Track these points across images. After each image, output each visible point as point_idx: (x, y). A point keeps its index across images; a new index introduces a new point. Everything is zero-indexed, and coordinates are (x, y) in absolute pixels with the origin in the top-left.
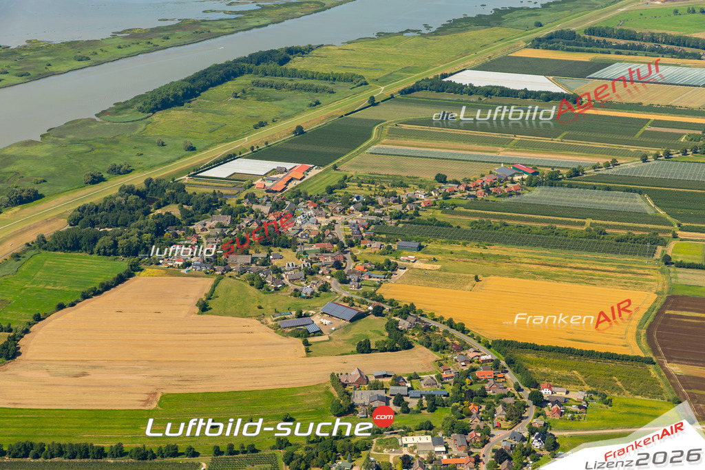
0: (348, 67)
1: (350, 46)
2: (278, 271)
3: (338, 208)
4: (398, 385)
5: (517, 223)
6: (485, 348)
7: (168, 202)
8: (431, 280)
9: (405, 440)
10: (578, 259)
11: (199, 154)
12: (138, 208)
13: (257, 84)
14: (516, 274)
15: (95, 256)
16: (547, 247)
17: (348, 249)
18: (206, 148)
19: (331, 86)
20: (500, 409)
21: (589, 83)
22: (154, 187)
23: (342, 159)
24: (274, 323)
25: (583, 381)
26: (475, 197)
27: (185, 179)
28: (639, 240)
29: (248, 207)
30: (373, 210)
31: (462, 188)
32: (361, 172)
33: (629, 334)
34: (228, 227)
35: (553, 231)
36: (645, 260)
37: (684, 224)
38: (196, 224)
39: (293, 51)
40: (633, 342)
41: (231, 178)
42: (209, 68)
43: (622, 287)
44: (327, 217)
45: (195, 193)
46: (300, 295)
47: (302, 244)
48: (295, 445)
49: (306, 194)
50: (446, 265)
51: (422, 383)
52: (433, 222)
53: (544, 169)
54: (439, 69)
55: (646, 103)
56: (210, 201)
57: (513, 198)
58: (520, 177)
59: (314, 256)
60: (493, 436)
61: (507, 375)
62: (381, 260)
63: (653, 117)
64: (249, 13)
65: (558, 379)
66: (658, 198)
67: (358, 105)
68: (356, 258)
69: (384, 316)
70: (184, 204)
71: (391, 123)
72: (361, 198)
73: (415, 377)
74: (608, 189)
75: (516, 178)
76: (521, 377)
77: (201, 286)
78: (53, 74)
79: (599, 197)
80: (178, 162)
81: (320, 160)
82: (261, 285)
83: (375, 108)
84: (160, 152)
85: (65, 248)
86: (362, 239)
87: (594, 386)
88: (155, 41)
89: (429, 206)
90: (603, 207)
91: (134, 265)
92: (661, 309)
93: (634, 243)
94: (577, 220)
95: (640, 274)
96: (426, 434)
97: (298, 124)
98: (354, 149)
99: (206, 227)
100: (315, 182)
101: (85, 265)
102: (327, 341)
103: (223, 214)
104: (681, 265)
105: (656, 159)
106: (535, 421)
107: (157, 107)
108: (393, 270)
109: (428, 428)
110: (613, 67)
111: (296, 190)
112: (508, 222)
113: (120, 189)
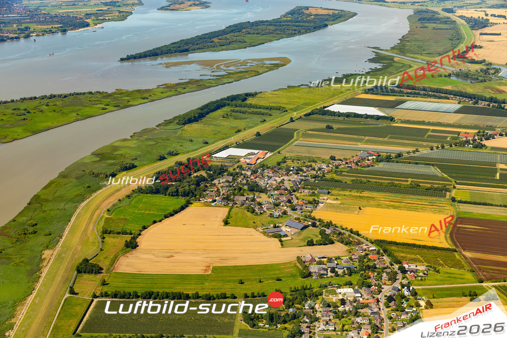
0: (276, 103)
1: (275, 93)
2: (260, 204)
3: (284, 173)
4: (331, 262)
5: (375, 180)
6: (371, 244)
8: (337, 209)
9: (339, 291)
11: (210, 146)
13: (233, 111)
14: (379, 206)
15: (167, 196)
16: (392, 192)
17: (293, 193)
18: (213, 143)
19: (270, 112)
20: (384, 275)
21: (397, 111)
23: (281, 148)
24: (262, 231)
25: (423, 260)
26: (351, 167)
28: (437, 190)
29: (239, 172)
30: (302, 174)
31: (344, 163)
32: (292, 155)
33: (441, 237)
34: (232, 182)
35: (393, 185)
36: (442, 199)
37: (458, 181)
38: (215, 180)
39: (248, 95)
40: (444, 241)
41: (228, 158)
42: (209, 103)
43: (433, 213)
44: (279, 177)
45: (212, 165)
46: (273, 216)
47: (270, 191)
48: (285, 293)
49: (267, 165)
50: (343, 201)
51: (343, 261)
52: (333, 180)
53: (383, 153)
54: (321, 104)
55: (427, 121)
56: (221, 169)
57: (370, 168)
58: (372, 158)
59: (277, 197)
60: (383, 288)
61: (384, 257)
62: (311, 199)
63: (431, 128)
64: (223, 76)
65: (410, 259)
66: (443, 168)
67: (285, 122)
68: (298, 198)
69: (317, 227)
70: (207, 170)
71: (302, 130)
72: (295, 168)
73: (338, 258)
74: (417, 163)
75: (370, 158)
76: (391, 258)
77: (223, 212)
78: (131, 106)
79: (413, 168)
80: (201, 150)
81: (271, 149)
82: (253, 211)
83: (293, 123)
84: (191, 145)
85: (152, 193)
86: (299, 188)
87: (429, 263)
88: (179, 90)
89: (329, 172)
90: (416, 173)
91: (188, 201)
92: (455, 224)
94: (404, 179)
95: (441, 206)
96: (350, 287)
97: (258, 131)
98: (286, 143)
100: (270, 160)
102: (291, 240)
103: (228, 175)
104: (460, 202)
105: (437, 149)
106: (403, 281)
107: (186, 122)
108: (317, 204)
109: (350, 284)
110: (407, 103)
111: (262, 163)
112: (371, 180)
113: (176, 163)
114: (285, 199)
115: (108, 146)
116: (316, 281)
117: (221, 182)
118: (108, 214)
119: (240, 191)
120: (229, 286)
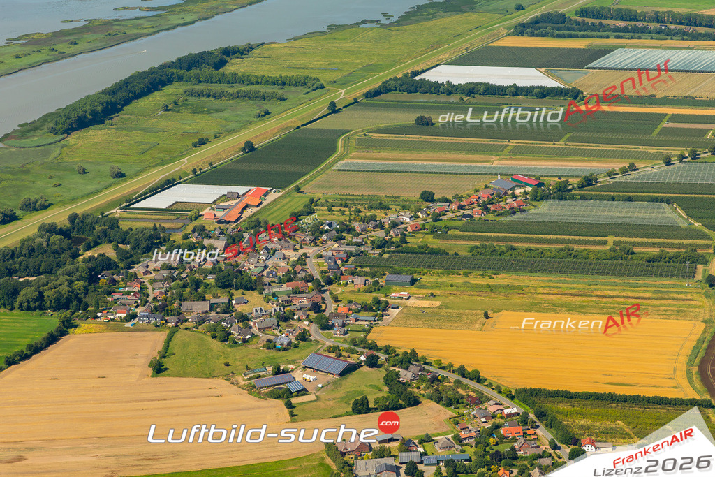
0: (298, 68)
1: (297, 43)
2: (244, 318)
3: (308, 239)
4: (408, 450)
5: (526, 245)
6: (508, 400)
7: (100, 241)
8: (432, 321)
10: (605, 285)
11: (129, 182)
12: (64, 250)
13: (191, 94)
14: (534, 307)
15: (16, 312)
16: (566, 273)
17: (325, 288)
18: (137, 174)
19: (281, 92)
20: (535, 473)
21: (589, 74)
22: (81, 224)
23: (304, 178)
24: (246, 383)
25: (631, 433)
26: (471, 216)
27: (117, 212)
28: (675, 260)
29: (197, 243)
30: (350, 239)
31: (454, 207)
32: (330, 194)
33: (678, 373)
34: (177, 269)
35: (570, 254)
36: (685, 283)
38: (137, 266)
39: (229, 52)
40: (684, 382)
41: (173, 208)
42: (131, 77)
43: (662, 317)
44: (295, 250)
45: (131, 229)
46: (275, 347)
47: (270, 284)
49: (266, 223)
50: (447, 301)
51: (437, 447)
52: (425, 250)
53: (549, 179)
54: (408, 65)
55: (659, 94)
56: (151, 237)
57: (516, 216)
58: (522, 190)
59: (285, 298)
61: (538, 431)
62: (369, 298)
63: (670, 111)
64: (170, 9)
65: (600, 432)
66: (691, 208)
67: (316, 113)
68: (337, 297)
69: (380, 366)
70: (119, 243)
71: (358, 132)
72: (334, 225)
73: (427, 439)
74: (630, 199)
75: (518, 191)
76: (555, 432)
77: (152, 342)
79: (620, 209)
80: (105, 192)
81: (278, 182)
82: (226, 337)
83: (337, 115)
84: (82, 181)
86: (342, 274)
88: (60, 47)
89: (417, 230)
90: (627, 222)
91: (67, 321)
92: (712, 340)
93: (669, 262)
94: (597, 239)
95: (681, 300)
97: (246, 139)
98: (318, 166)
99: (149, 269)
100: (275, 208)
101: (5, 324)
102: (315, 401)
105: (681, 161)
107: (72, 127)
108: (384, 311)
110: (615, 54)
111: (253, 219)
112: (515, 245)
113: (40, 229)
114: (306, 302)
117: (150, 269)
119: (196, 290)
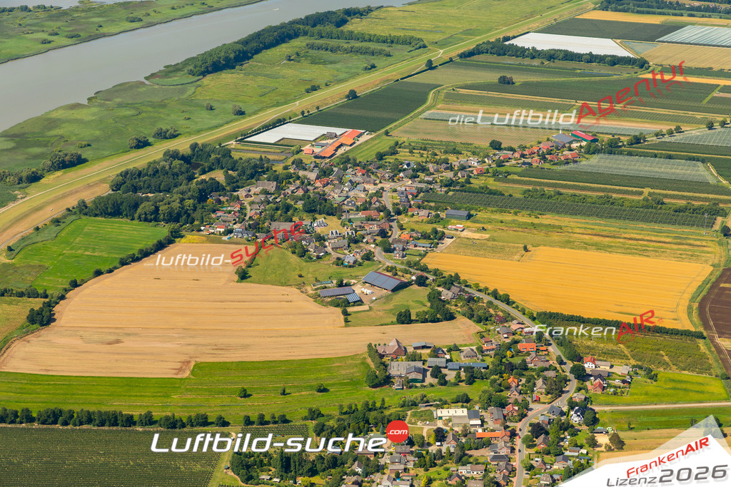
0: (407, 29)
1: (411, 8)
2: (321, 239)
3: (387, 175)
4: (437, 357)
5: (571, 192)
6: (530, 320)
7: (213, 167)
8: (479, 250)
9: (440, 413)
10: (633, 229)
11: (248, 119)
12: (182, 173)
13: (312, 47)
14: (568, 244)
15: (136, 222)
16: (601, 217)
17: (395, 218)
18: (255, 113)
19: (388, 49)
20: (540, 382)
21: (658, 47)
22: (200, 153)
23: (394, 124)
24: (313, 292)
25: (629, 355)
26: (530, 164)
27: (232, 144)
28: (698, 211)
29: (294, 173)
30: (423, 178)
31: (517, 155)
32: (414, 138)
33: (680, 307)
34: (273, 194)
35: (609, 201)
36: (703, 231)
38: (241, 190)
39: (351, 13)
40: (684, 316)
41: (279, 143)
42: (263, 30)
43: (676, 259)
44: (375, 184)
45: (241, 159)
46: (342, 264)
47: (348, 212)
48: (328, 416)
49: (355, 160)
50: (495, 234)
51: (462, 355)
52: (485, 191)
53: (604, 136)
54: (501, 32)
55: (716, 67)
56: (255, 166)
57: (569, 166)
58: (578, 145)
59: (359, 223)
60: (531, 409)
61: (550, 348)
62: (428, 228)
63: (723, 82)
65: (603, 353)
66: (722, 167)
67: (415, 69)
68: (402, 226)
69: (427, 286)
70: (229, 170)
71: (448, 87)
72: (412, 165)
73: (455, 348)
74: (670, 157)
75: (574, 145)
76: (564, 350)
78: (104, 35)
79: (660, 165)
80: (226, 127)
81: (372, 126)
82: (303, 253)
83: (432, 71)
84: (208, 116)
85: (106, 214)
86: (410, 207)
87: (640, 360)
89: (481, 173)
90: (663, 176)
91: (175, 232)
92: (716, 281)
93: (693, 213)
94: (635, 189)
95: (696, 246)
96: (462, 407)
97: (351, 88)
98: (408, 114)
99: (250, 193)
100: (365, 148)
101: (125, 231)
102: (368, 311)
103: (269, 180)
105: (722, 127)
106: (575, 395)
107: (208, 70)
108: (440, 239)
109: (464, 400)
110: (683, 31)
111: (345, 156)
112: (562, 191)
113: (165, 154)
114: (376, 229)
115: (38, 118)
116: (397, 394)
118: (8, 256)
119: (286, 213)
120: (219, 402)
